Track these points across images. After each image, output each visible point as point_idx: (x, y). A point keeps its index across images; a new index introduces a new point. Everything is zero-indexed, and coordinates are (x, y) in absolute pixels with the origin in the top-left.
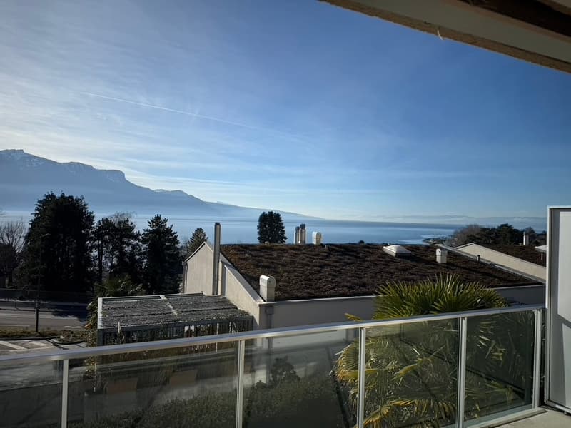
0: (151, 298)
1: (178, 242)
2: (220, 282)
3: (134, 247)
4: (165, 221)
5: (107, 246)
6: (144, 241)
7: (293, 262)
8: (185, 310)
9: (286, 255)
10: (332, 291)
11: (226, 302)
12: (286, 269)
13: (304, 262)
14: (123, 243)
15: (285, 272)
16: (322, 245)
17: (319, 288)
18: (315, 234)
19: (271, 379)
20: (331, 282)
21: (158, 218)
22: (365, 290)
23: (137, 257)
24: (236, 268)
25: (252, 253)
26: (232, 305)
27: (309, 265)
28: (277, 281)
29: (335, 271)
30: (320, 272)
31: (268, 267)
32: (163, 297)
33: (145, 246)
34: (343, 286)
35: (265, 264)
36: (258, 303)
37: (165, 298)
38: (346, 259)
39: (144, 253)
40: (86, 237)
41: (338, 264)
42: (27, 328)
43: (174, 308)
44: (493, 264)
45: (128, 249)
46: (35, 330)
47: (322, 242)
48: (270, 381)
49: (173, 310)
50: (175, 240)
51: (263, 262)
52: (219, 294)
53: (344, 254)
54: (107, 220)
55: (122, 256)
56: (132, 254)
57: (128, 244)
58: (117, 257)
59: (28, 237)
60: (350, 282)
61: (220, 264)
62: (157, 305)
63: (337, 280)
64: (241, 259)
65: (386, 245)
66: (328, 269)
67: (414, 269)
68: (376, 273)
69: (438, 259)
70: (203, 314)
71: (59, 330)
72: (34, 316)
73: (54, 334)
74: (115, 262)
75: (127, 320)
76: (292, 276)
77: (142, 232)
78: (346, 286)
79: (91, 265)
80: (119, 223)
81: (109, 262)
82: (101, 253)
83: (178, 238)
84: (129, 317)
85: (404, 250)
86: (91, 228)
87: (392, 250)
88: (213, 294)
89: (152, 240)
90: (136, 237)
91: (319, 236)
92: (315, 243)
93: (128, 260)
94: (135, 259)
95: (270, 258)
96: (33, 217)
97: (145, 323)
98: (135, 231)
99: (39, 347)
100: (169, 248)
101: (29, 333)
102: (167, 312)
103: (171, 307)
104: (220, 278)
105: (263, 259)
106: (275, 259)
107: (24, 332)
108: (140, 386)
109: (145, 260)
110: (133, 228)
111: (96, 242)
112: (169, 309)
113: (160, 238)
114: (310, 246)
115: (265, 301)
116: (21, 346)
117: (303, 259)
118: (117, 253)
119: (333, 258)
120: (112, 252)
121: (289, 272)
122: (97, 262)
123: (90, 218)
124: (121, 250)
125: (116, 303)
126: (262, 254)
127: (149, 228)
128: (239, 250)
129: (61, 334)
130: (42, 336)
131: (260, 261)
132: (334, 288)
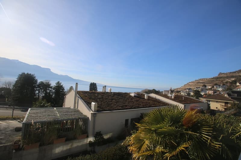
0: (51, 109)
1: (64, 90)
2: (76, 104)
3: (50, 91)
4: (61, 83)
5: (41, 90)
6: (54, 89)
7: (102, 98)
8: (63, 114)
9: (100, 95)
10: (116, 108)
11: (78, 111)
12: (100, 100)
13: (106, 98)
14: (47, 89)
15: (100, 101)
16: (112, 93)
17: (112, 107)
18: (109, 89)
19: (94, 139)
20: (116, 105)
21: (59, 82)
22: (127, 108)
23: (51, 94)
24: (83, 99)
25: (89, 94)
26: (81, 112)
27: (108, 99)
28: (98, 104)
29: (117, 101)
30: (111, 101)
31: (94, 99)
32: (55, 108)
33: (54, 90)
34: (120, 106)
35: (93, 98)
36: (91, 113)
37: (56, 109)
38: (120, 97)
39: (54, 93)
40: (35, 87)
41: (117, 99)
42: (9, 116)
43: (58, 113)
44: (159, 99)
45: (48, 91)
46: (11, 117)
47: (111, 92)
48: (94, 140)
49: (58, 114)
50: (63, 89)
51: (92, 97)
52: (76, 108)
53: (119, 95)
54: (42, 82)
55: (46, 93)
56: (50, 93)
57: (49, 90)
58: (44, 93)
59: (14, 86)
60: (122, 105)
61: (77, 97)
62: (52, 112)
63: (118, 104)
64: (85, 96)
65: (131, 93)
66: (114, 100)
67: (140, 101)
68: (129, 102)
69: (146, 98)
70: (70, 116)
71: (21, 117)
72: (11, 111)
73: (19, 118)
74: (44, 95)
75: (37, 119)
76: (103, 102)
77: (53, 86)
78: (121, 106)
79: (35, 96)
80: (46, 83)
81: (42, 95)
82: (39, 92)
83: (65, 89)
84: (39, 117)
85: (136, 95)
86: (36, 84)
87: (133, 95)
88: (74, 108)
89: (56, 89)
90: (51, 88)
91: (111, 90)
92: (109, 92)
93: (48, 95)
94: (50, 95)
95: (95, 96)
96: (17, 80)
97: (45, 120)
98: (51, 86)
99: (12, 123)
100: (61, 91)
101: (9, 118)
102: (55, 115)
103: (57, 113)
104: (77, 102)
105: (92, 96)
106: (96, 96)
107: (7, 118)
108: (40, 145)
109: (54, 95)
110: (50, 85)
111: (38, 89)
112: (57, 114)
113: (59, 88)
114: (108, 93)
115: (93, 112)
116: (5, 122)
117: (106, 97)
118: (44, 92)
119: (115, 97)
120: (43, 92)
121: (101, 101)
122: (38, 95)
123: (36, 81)
124: (46, 91)
125: (36, 111)
126: (92, 95)
127: (56, 85)
128: (84, 93)
129: (21, 118)
130: (14, 119)
131: (91, 97)
132: (117, 107)
